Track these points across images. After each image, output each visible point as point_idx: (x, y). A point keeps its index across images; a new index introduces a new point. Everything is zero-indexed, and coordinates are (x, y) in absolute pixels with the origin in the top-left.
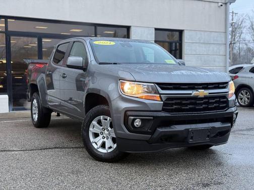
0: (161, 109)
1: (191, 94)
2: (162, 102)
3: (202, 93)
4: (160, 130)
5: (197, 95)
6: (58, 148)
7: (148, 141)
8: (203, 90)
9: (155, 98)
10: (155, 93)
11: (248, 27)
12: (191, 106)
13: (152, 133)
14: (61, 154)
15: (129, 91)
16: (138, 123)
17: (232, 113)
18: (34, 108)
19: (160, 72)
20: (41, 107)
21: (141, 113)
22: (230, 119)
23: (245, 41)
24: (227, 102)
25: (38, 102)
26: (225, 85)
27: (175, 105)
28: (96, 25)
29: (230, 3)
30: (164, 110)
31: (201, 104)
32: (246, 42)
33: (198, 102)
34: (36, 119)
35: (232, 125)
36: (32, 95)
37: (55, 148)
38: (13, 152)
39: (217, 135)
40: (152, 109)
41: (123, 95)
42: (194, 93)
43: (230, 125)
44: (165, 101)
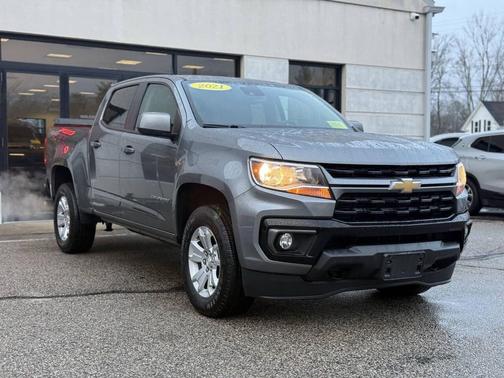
0: (331, 215)
1: (388, 186)
2: (334, 202)
3: (408, 184)
4: (329, 255)
5: (400, 188)
6: (118, 292)
7: (305, 277)
8: (411, 179)
9: (319, 194)
10: (320, 183)
11: (454, 61)
12: (387, 210)
13: (314, 262)
14: (129, 302)
15: (268, 178)
16: (286, 241)
17: (462, 224)
18: (60, 214)
19: (328, 144)
20: (76, 212)
21: (294, 223)
22: (458, 236)
23: (449, 87)
24: (454, 202)
25: (70, 202)
26: (449, 170)
27: (358, 207)
28: (174, 53)
29: (434, 13)
30: (336, 216)
31: (407, 206)
32: (451, 90)
33: (400, 201)
34: (66, 236)
35: (462, 247)
36: (56, 188)
37: (113, 292)
38: (33, 300)
39: (434, 266)
40: (315, 215)
41: (257, 187)
42: (394, 184)
43: (458, 246)
44: (340, 198)
